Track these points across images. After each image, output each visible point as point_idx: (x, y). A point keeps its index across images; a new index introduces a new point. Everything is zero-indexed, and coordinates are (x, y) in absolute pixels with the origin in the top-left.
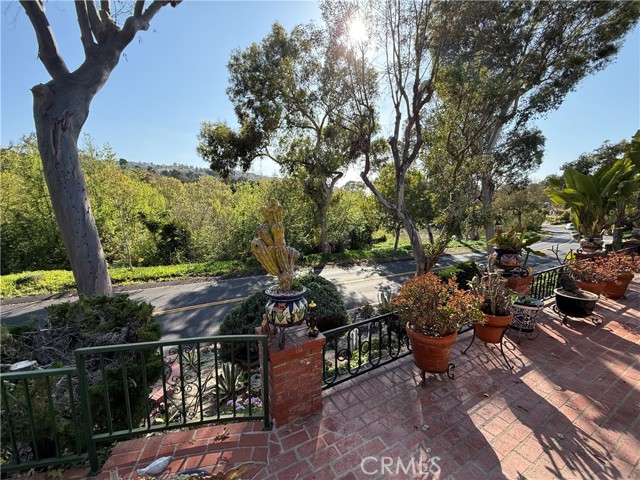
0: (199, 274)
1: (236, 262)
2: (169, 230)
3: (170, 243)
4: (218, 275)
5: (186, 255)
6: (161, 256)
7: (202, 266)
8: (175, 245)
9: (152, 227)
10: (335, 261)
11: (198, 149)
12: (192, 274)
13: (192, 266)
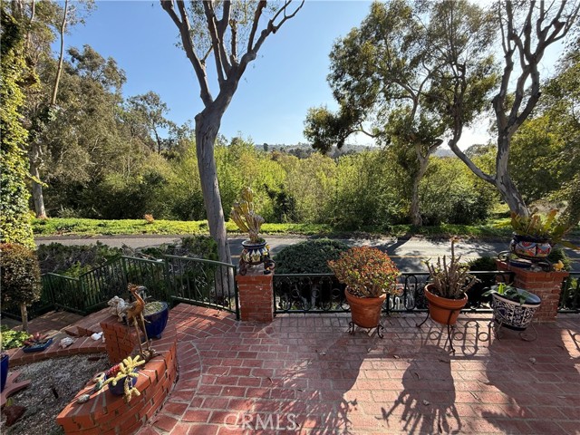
0: (296, 232)
1: (325, 225)
2: (282, 197)
3: (283, 207)
4: (309, 234)
5: (292, 218)
6: (276, 216)
7: (299, 226)
8: (285, 209)
9: (271, 195)
10: (425, 234)
11: (304, 132)
12: (291, 232)
13: (292, 226)
